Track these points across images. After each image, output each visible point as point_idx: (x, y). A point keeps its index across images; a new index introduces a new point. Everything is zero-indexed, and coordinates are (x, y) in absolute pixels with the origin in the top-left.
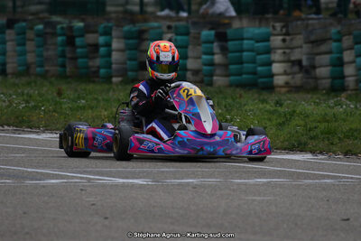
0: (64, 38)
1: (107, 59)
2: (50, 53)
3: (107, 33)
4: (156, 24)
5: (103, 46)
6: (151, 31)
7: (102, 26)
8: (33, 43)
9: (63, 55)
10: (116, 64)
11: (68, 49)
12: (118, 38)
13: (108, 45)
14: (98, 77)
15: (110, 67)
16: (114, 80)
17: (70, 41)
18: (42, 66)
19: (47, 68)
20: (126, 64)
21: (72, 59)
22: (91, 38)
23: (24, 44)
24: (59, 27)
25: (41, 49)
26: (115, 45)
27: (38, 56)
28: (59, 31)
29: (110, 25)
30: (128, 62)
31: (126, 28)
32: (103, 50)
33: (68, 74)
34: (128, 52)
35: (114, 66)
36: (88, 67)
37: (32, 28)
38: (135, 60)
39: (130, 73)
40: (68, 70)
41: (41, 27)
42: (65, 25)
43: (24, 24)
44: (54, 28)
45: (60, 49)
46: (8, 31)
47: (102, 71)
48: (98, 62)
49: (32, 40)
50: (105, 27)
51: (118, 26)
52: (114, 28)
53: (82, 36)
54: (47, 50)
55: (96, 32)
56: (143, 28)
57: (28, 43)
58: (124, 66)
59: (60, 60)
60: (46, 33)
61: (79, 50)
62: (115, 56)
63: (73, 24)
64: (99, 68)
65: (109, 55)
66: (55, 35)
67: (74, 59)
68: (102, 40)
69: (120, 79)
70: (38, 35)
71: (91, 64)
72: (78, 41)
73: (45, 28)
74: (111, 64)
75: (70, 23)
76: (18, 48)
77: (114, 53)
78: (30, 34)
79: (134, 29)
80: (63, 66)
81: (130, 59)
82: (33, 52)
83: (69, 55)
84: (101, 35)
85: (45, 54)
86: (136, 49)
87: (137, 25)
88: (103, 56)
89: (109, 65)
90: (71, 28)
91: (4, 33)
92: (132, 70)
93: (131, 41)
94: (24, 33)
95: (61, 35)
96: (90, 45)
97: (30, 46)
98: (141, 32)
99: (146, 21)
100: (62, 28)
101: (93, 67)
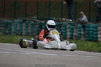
4: (65, 23)
8: (30, 27)
11: (40, 29)
17: (41, 27)
18: (32, 33)
19: (33, 34)
23: (28, 27)
25: (32, 29)
27: (32, 31)
28: (37, 24)
37: (30, 23)
41: (32, 22)
42: (39, 22)
43: (28, 21)
44: (36, 23)
45: (38, 29)
46: (23, 23)
49: (30, 26)
53: (44, 25)
54: (34, 29)
57: (29, 27)
59: (38, 32)
60: (34, 24)
66: (36, 25)
70: (32, 25)
72: (43, 27)
73: (34, 23)
75: (41, 21)
76: (26, 28)
78: (29, 24)
79: (59, 24)
82: (30, 29)
87: (60, 23)
90: (41, 23)
91: (22, 24)
93: (58, 27)
94: (28, 24)
95: (38, 25)
97: (29, 28)
98: (61, 25)
100: (39, 23)
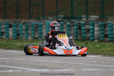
0: (77, 27)
1: (93, 34)
2: (72, 32)
3: (93, 25)
4: (110, 22)
5: (91, 29)
6: (109, 24)
7: (91, 22)
8: (66, 29)
9: (77, 33)
10: (96, 35)
11: (78, 30)
12: (97, 26)
13: (93, 29)
14: (90, 40)
15: (94, 37)
16: (95, 41)
17: (80, 28)
20: (99, 35)
21: (80, 34)
22: (87, 27)
24: (75, 23)
25: (69, 31)
26: (96, 29)
29: (94, 22)
30: (101, 35)
31: (100, 23)
32: (91, 31)
33: (79, 39)
34: (100, 31)
35: (95, 36)
36: (86, 37)
37: (66, 24)
38: (103, 34)
39: (101, 39)
40: (78, 38)
41: (69, 23)
42: (77, 23)
43: (63, 22)
44: (74, 24)
45: (76, 30)
47: (91, 38)
48: (89, 35)
50: (92, 23)
51: (97, 23)
52: (95, 23)
53: (84, 26)
54: (71, 31)
55: (89, 25)
56: (106, 23)
57: (64, 29)
58: (99, 36)
59: (76, 34)
60: (71, 25)
61: (82, 31)
62: (96, 33)
63: (80, 22)
64: (90, 37)
65: (94, 32)
66: (74, 26)
67: (81, 34)
68: (91, 27)
69: (97, 41)
70: (68, 26)
71: (87, 35)
72: (82, 28)
73: (70, 23)
74: (94, 35)
77: (95, 32)
78: (65, 26)
79: (103, 23)
80: (77, 36)
81: (101, 34)
83: (79, 33)
84: (91, 26)
85: (70, 32)
86: (103, 30)
87: (104, 22)
88: (91, 33)
89: (93, 36)
90: (80, 24)
92: (102, 38)
93: (102, 28)
94: (63, 26)
96: (87, 29)
98: (105, 24)
99: (106, 21)
100: (76, 24)
101: (88, 37)
